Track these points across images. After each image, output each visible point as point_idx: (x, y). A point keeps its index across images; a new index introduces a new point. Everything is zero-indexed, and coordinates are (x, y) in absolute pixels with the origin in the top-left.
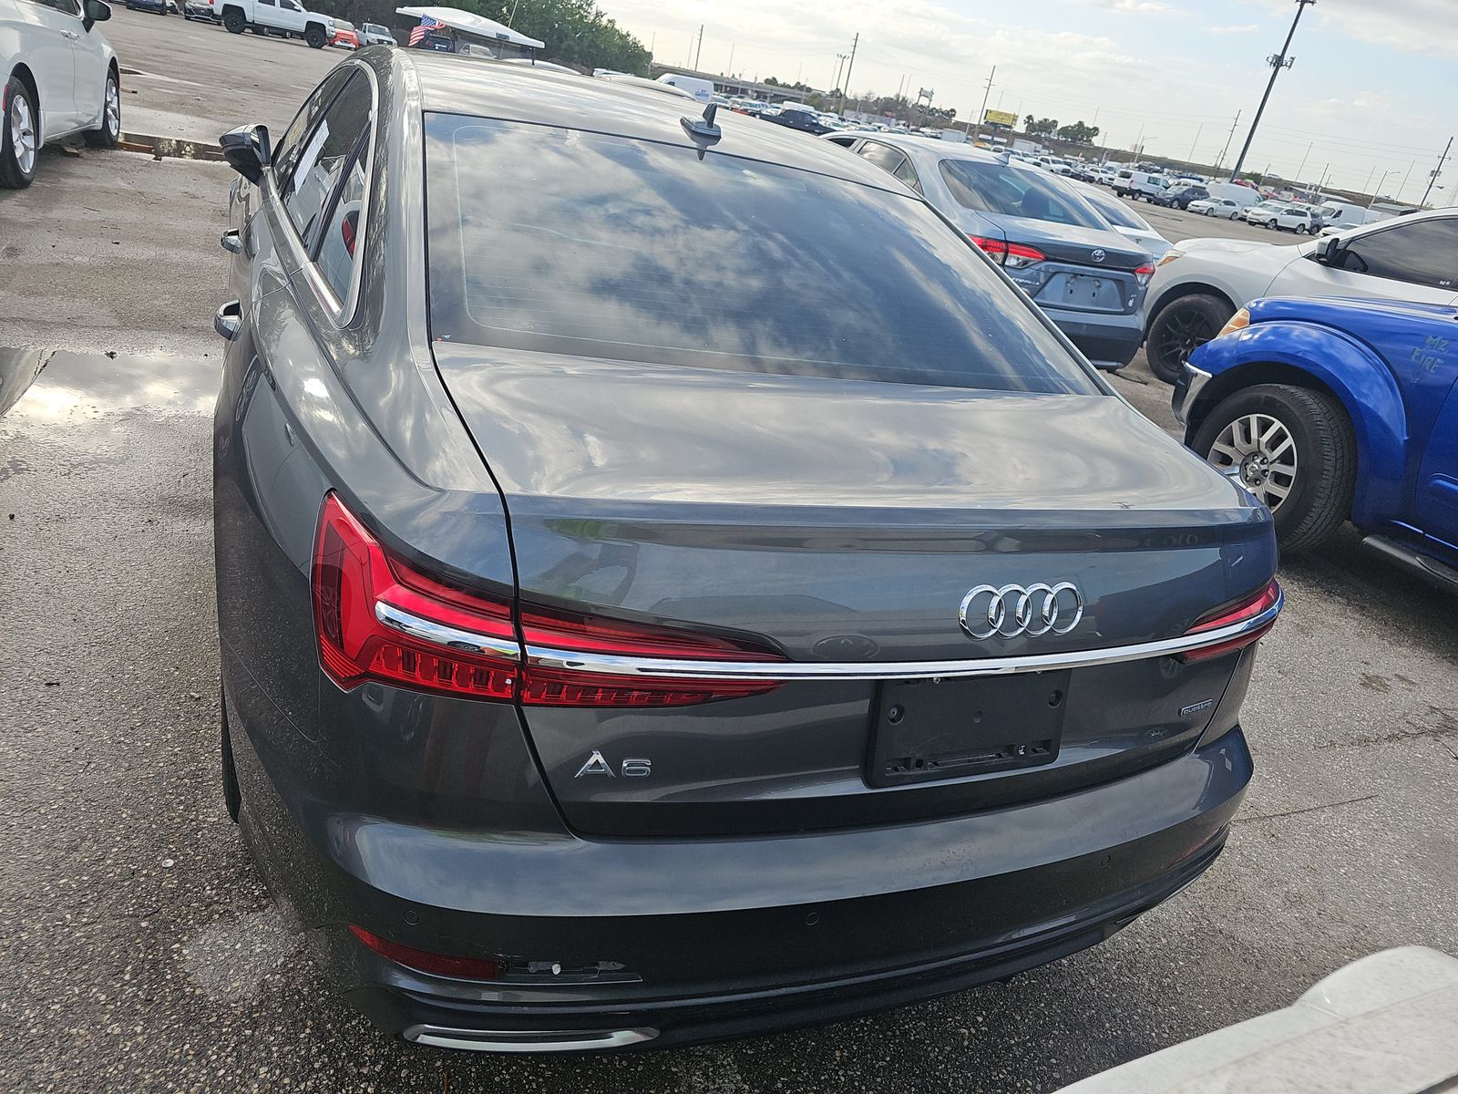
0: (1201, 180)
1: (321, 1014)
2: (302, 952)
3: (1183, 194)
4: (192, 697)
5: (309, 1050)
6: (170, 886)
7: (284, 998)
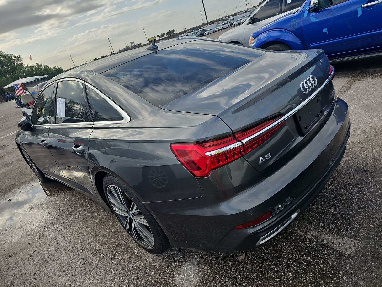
0: (202, 28)
1: (216, 272)
2: (199, 266)
3: (201, 33)
4: (117, 244)
5: (222, 279)
6: (158, 276)
7: (206, 276)
